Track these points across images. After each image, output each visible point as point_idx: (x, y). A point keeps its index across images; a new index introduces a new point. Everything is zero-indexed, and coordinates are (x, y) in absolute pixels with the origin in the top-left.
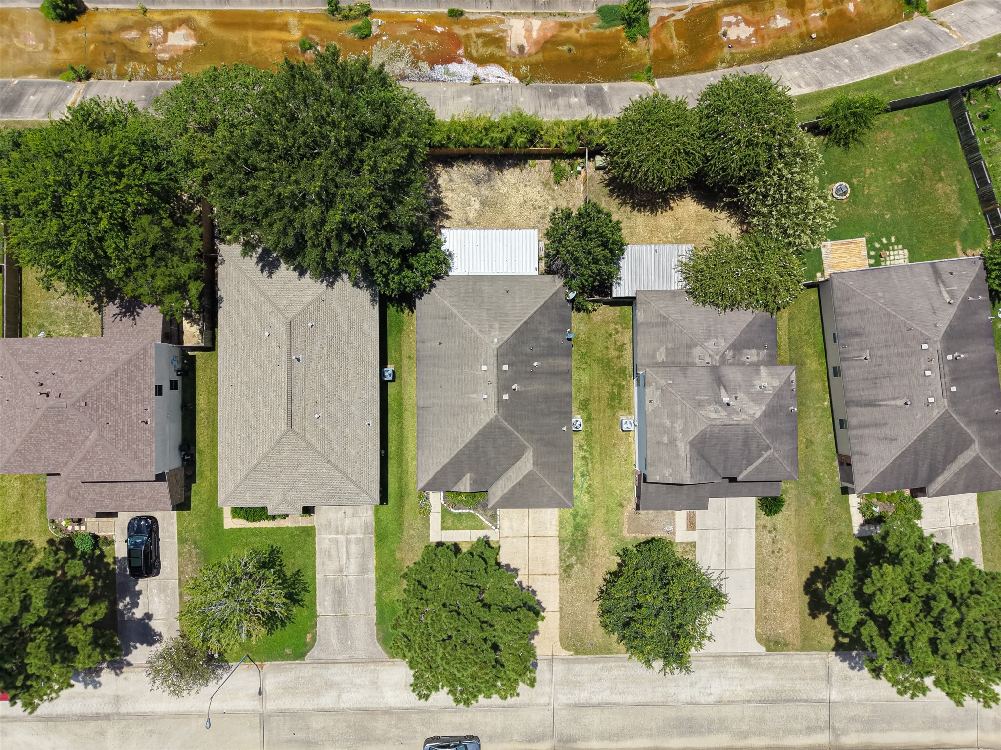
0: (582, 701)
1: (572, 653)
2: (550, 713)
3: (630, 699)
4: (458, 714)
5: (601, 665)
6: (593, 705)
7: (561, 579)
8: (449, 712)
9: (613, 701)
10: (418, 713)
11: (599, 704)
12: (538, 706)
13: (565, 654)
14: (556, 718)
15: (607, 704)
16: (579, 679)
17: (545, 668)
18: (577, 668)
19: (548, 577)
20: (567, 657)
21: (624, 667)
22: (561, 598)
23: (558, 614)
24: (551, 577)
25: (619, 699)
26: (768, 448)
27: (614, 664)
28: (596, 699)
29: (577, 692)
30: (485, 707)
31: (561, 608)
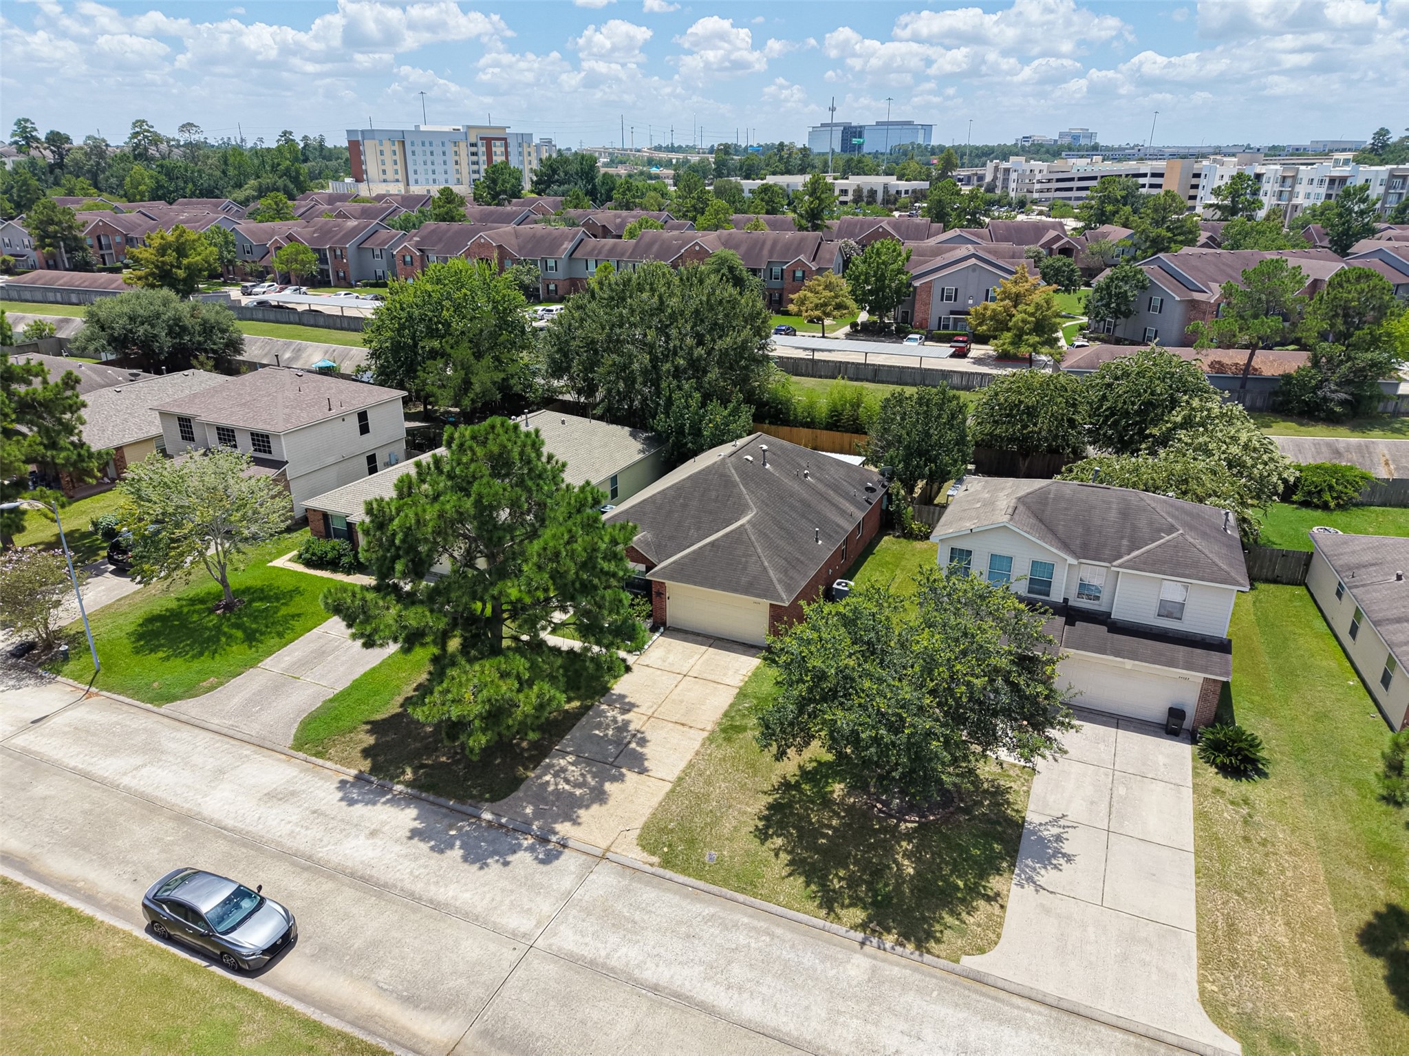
0: (613, 963)
1: (655, 859)
2: (513, 956)
3: (751, 1010)
4: (305, 875)
5: (712, 910)
6: (637, 983)
7: (711, 739)
8: (294, 864)
9: (701, 997)
10: (234, 841)
11: (655, 988)
12: (496, 930)
13: (637, 856)
14: (519, 972)
15: (677, 995)
16: (637, 916)
17: (572, 868)
18: (648, 894)
19: (686, 729)
20: (638, 865)
21: (772, 935)
22: (691, 765)
23: (669, 786)
24: (692, 731)
25: (722, 999)
26: (1171, 529)
27: (746, 920)
28: (650, 974)
29: (613, 939)
30: (376, 884)
31: (680, 779)
